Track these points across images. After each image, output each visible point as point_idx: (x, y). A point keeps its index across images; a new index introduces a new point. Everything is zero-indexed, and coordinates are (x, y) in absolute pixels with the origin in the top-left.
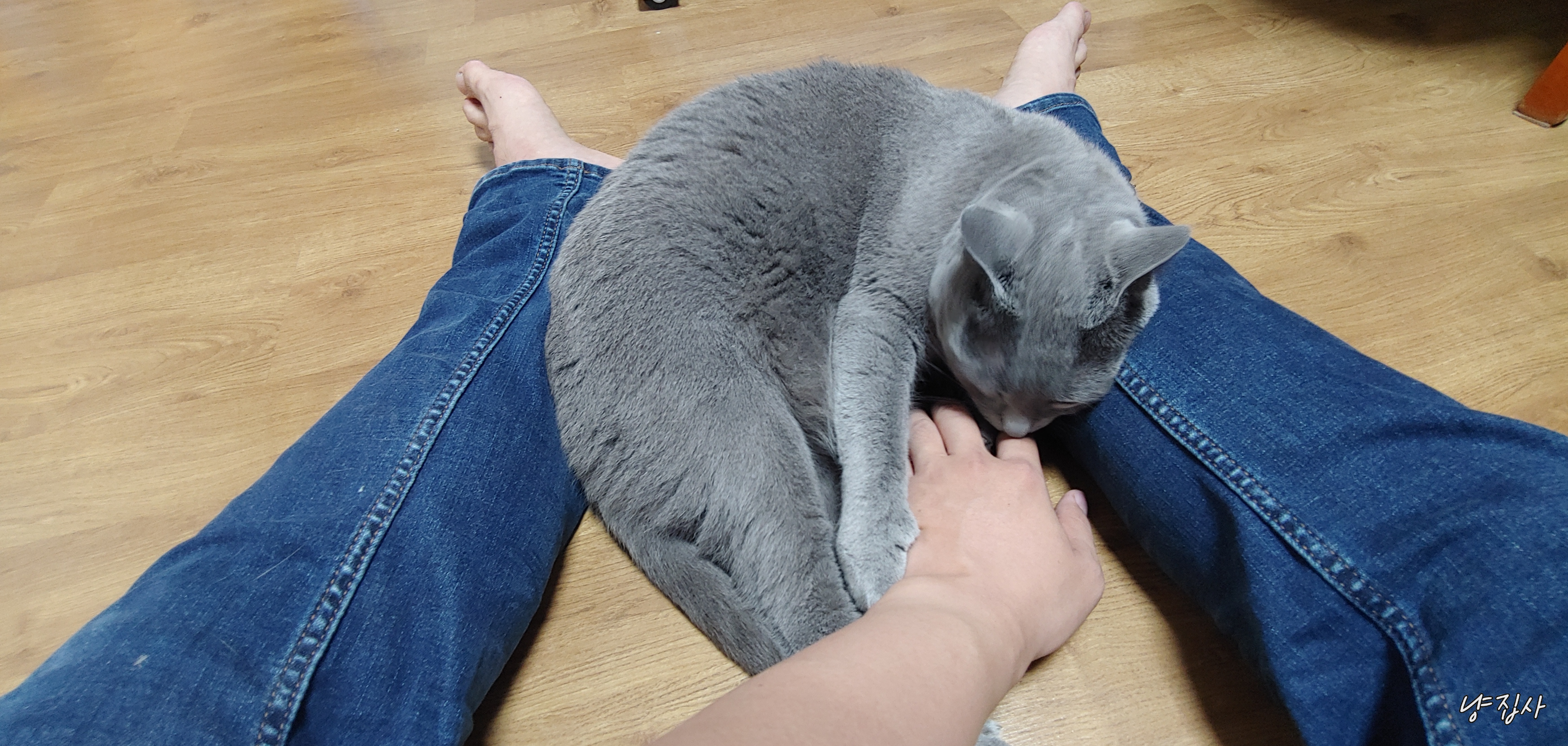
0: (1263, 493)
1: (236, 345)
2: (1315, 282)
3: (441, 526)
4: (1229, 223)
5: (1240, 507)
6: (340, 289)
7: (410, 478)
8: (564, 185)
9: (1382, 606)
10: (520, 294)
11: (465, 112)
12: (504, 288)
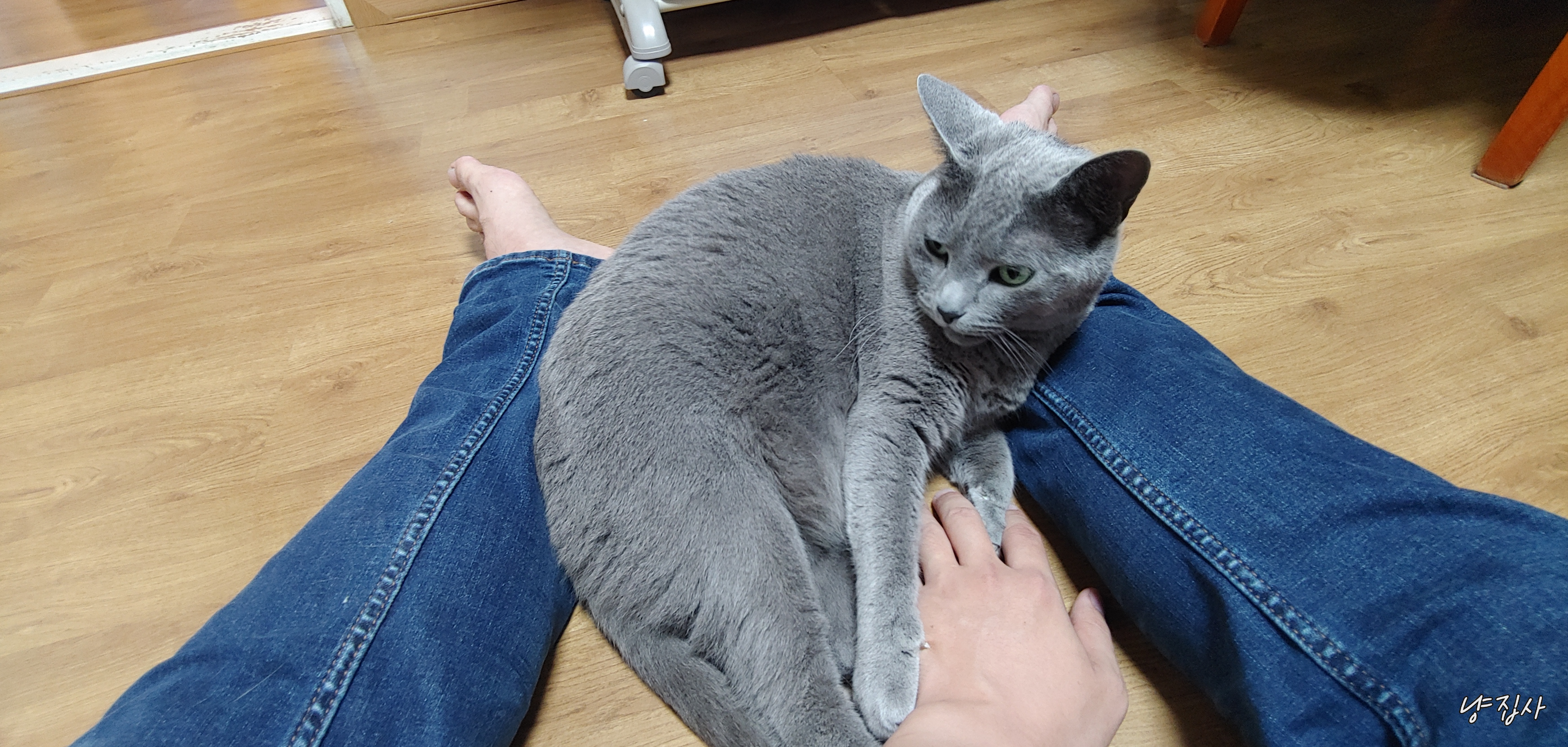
0: (1251, 575)
1: (225, 442)
2: (1294, 348)
3: (426, 636)
4: (1205, 292)
5: (1229, 589)
6: (331, 382)
7: (395, 586)
8: (553, 276)
9: (1376, 691)
10: (509, 389)
11: (457, 205)
12: (493, 382)
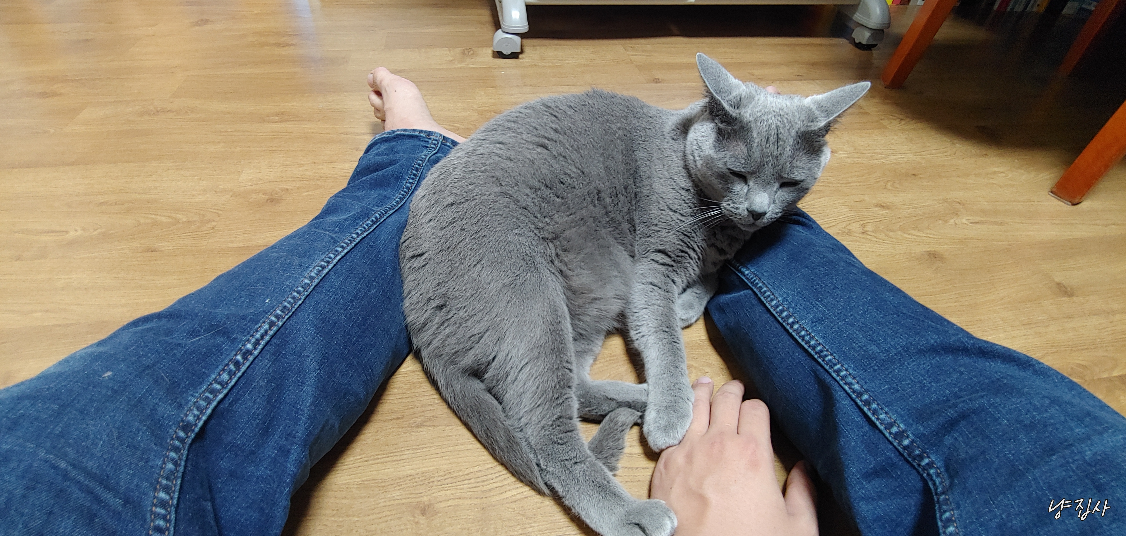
0: (853, 381)
1: (189, 222)
3: (315, 332)
4: (858, 235)
5: (838, 389)
6: (266, 197)
7: (301, 299)
8: (429, 147)
9: (921, 457)
10: (389, 208)
11: (369, 99)
12: (379, 203)
